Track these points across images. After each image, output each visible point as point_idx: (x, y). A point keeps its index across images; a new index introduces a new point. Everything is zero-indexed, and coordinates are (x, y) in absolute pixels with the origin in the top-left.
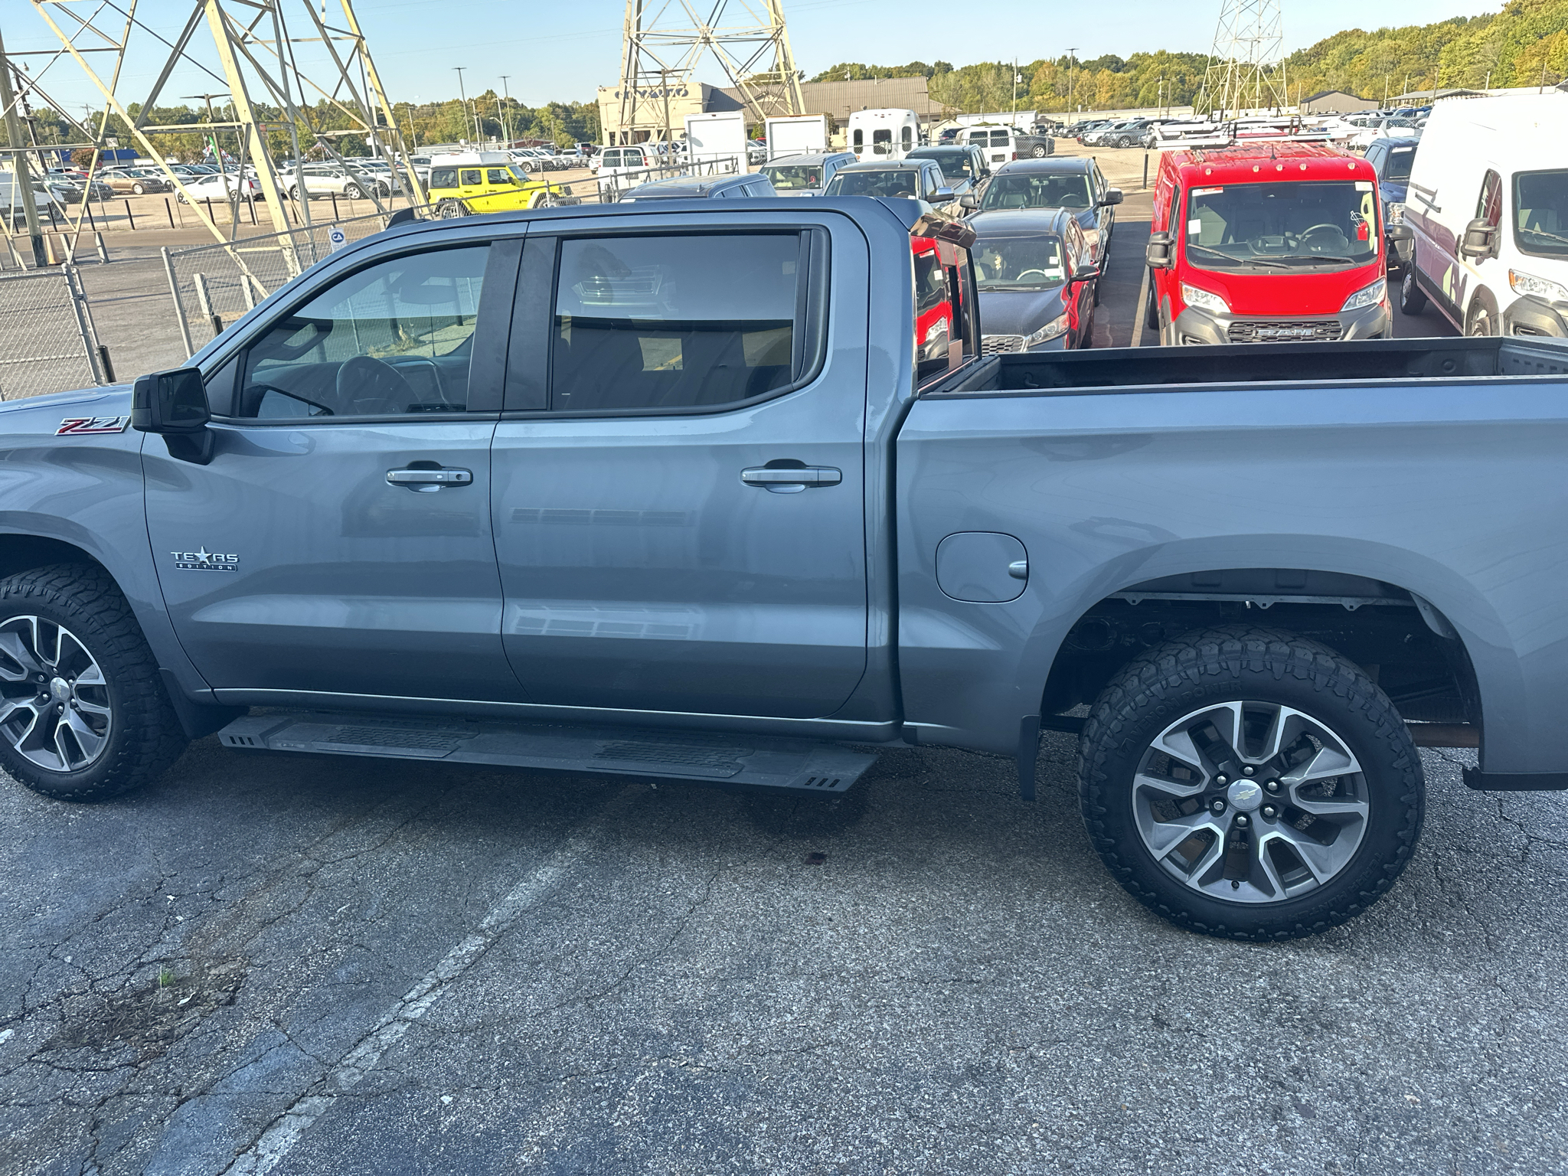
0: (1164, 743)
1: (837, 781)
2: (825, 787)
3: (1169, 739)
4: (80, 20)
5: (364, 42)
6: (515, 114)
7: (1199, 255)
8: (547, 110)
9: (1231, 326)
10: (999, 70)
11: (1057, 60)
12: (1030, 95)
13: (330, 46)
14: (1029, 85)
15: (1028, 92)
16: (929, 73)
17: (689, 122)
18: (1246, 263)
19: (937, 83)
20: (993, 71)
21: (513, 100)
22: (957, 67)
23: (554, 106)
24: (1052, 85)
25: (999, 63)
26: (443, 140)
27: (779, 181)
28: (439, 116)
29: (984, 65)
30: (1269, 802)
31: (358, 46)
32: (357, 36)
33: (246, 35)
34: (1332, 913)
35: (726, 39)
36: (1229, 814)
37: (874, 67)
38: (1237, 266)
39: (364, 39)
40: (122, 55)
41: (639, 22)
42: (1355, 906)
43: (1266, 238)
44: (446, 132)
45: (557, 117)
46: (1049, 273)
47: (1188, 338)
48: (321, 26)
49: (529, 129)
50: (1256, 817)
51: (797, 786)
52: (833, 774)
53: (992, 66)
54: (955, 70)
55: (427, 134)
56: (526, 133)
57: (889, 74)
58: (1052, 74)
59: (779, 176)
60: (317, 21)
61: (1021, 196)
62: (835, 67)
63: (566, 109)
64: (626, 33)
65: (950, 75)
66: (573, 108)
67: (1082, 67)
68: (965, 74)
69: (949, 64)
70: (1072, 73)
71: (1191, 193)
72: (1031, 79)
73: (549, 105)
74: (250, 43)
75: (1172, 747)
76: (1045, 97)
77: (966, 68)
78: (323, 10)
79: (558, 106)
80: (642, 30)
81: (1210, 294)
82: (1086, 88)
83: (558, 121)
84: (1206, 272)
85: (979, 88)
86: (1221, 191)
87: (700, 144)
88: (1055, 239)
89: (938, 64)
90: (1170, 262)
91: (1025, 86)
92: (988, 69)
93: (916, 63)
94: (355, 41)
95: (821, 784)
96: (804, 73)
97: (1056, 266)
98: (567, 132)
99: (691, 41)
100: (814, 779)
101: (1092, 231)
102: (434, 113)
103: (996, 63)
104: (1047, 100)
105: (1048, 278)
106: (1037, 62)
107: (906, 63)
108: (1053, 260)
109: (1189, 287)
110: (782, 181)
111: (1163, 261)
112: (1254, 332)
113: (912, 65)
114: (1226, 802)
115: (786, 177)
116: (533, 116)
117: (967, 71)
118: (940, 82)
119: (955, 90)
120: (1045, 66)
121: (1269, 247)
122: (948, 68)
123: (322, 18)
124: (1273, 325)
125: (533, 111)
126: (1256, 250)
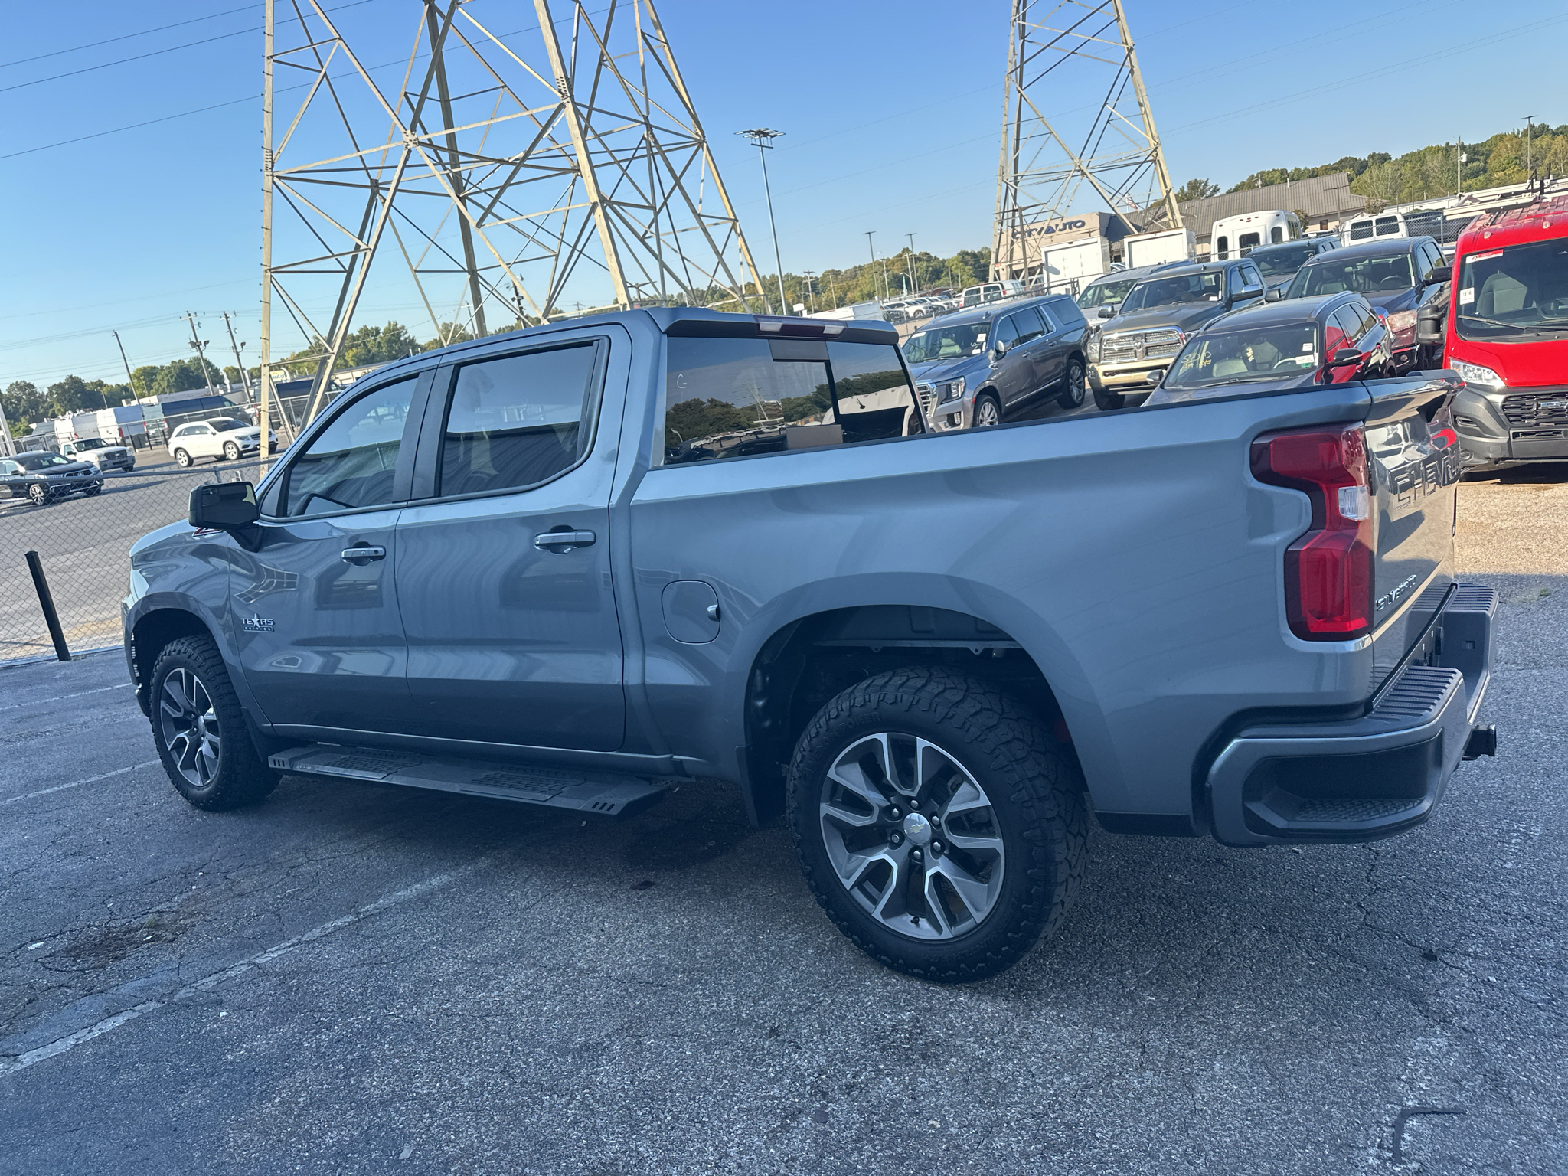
0: (837, 773)
1: (613, 805)
2: (604, 811)
3: (841, 769)
4: (527, 236)
5: (737, 224)
6: (927, 267)
7: (1472, 326)
8: (956, 259)
9: (1505, 400)
10: (1447, 151)
11: (1521, 130)
12: (1488, 173)
13: (705, 231)
14: (1486, 163)
15: (1485, 170)
16: (1361, 167)
17: (1046, 253)
18: (1529, 329)
19: (1371, 176)
20: (1440, 153)
21: (926, 254)
22: (1396, 156)
23: (964, 254)
24: (1516, 158)
25: (1448, 144)
26: (863, 299)
27: (1107, 298)
28: (860, 278)
29: (1429, 149)
30: (936, 836)
31: (734, 226)
32: (731, 219)
33: (646, 232)
34: (988, 954)
35: (1102, 168)
36: (906, 847)
37: (1297, 170)
38: (1518, 333)
39: (737, 221)
40: (557, 260)
41: (1016, 161)
42: (1006, 948)
43: (1560, 299)
44: (865, 292)
45: (966, 264)
46: (1300, 360)
47: (1458, 418)
48: (698, 216)
49: (939, 279)
50: (927, 850)
51: (586, 809)
52: (610, 801)
53: (1439, 149)
54: (1393, 159)
55: (849, 295)
56: (938, 283)
57: (1314, 174)
58: (1516, 147)
59: (1107, 293)
60: (694, 212)
61: (1340, 284)
62: (1253, 176)
63: (974, 255)
64: (1000, 178)
65: (1387, 166)
66: (982, 254)
67: (1555, 134)
68: (1406, 162)
69: (1387, 154)
70: (1546, 140)
71: (1464, 260)
72: (1488, 156)
73: (959, 254)
74: (650, 237)
75: (843, 778)
76: (1507, 172)
77: (1407, 155)
78: (701, 202)
79: (967, 254)
80: (1020, 173)
81: (1482, 368)
82: (1561, 155)
83: (967, 268)
84: (1476, 343)
85: (1423, 174)
86: (1501, 255)
87: (1057, 272)
88: (1312, 325)
89: (1372, 156)
90: (1441, 338)
91: (1482, 164)
92: (1434, 153)
93: (1347, 158)
94: (730, 224)
95: (601, 808)
96: (1219, 187)
97: (1311, 353)
98: (975, 277)
99: (1062, 176)
100: (597, 803)
101: (1407, 313)
102: (856, 276)
103: (1443, 145)
104: (1510, 175)
105: (1300, 366)
106: (1496, 136)
107: (1333, 161)
108: (1307, 347)
109: (1458, 363)
110: (1111, 297)
111: (1436, 336)
112: (1535, 405)
113: (1341, 162)
114: (903, 837)
115: (1115, 293)
116: (944, 266)
117: (1407, 159)
118: (1374, 175)
119: (1393, 179)
120: (1505, 139)
121: (1562, 309)
122: (1384, 158)
123: (699, 209)
124: (1559, 396)
125: (944, 261)
126: (1545, 313)
